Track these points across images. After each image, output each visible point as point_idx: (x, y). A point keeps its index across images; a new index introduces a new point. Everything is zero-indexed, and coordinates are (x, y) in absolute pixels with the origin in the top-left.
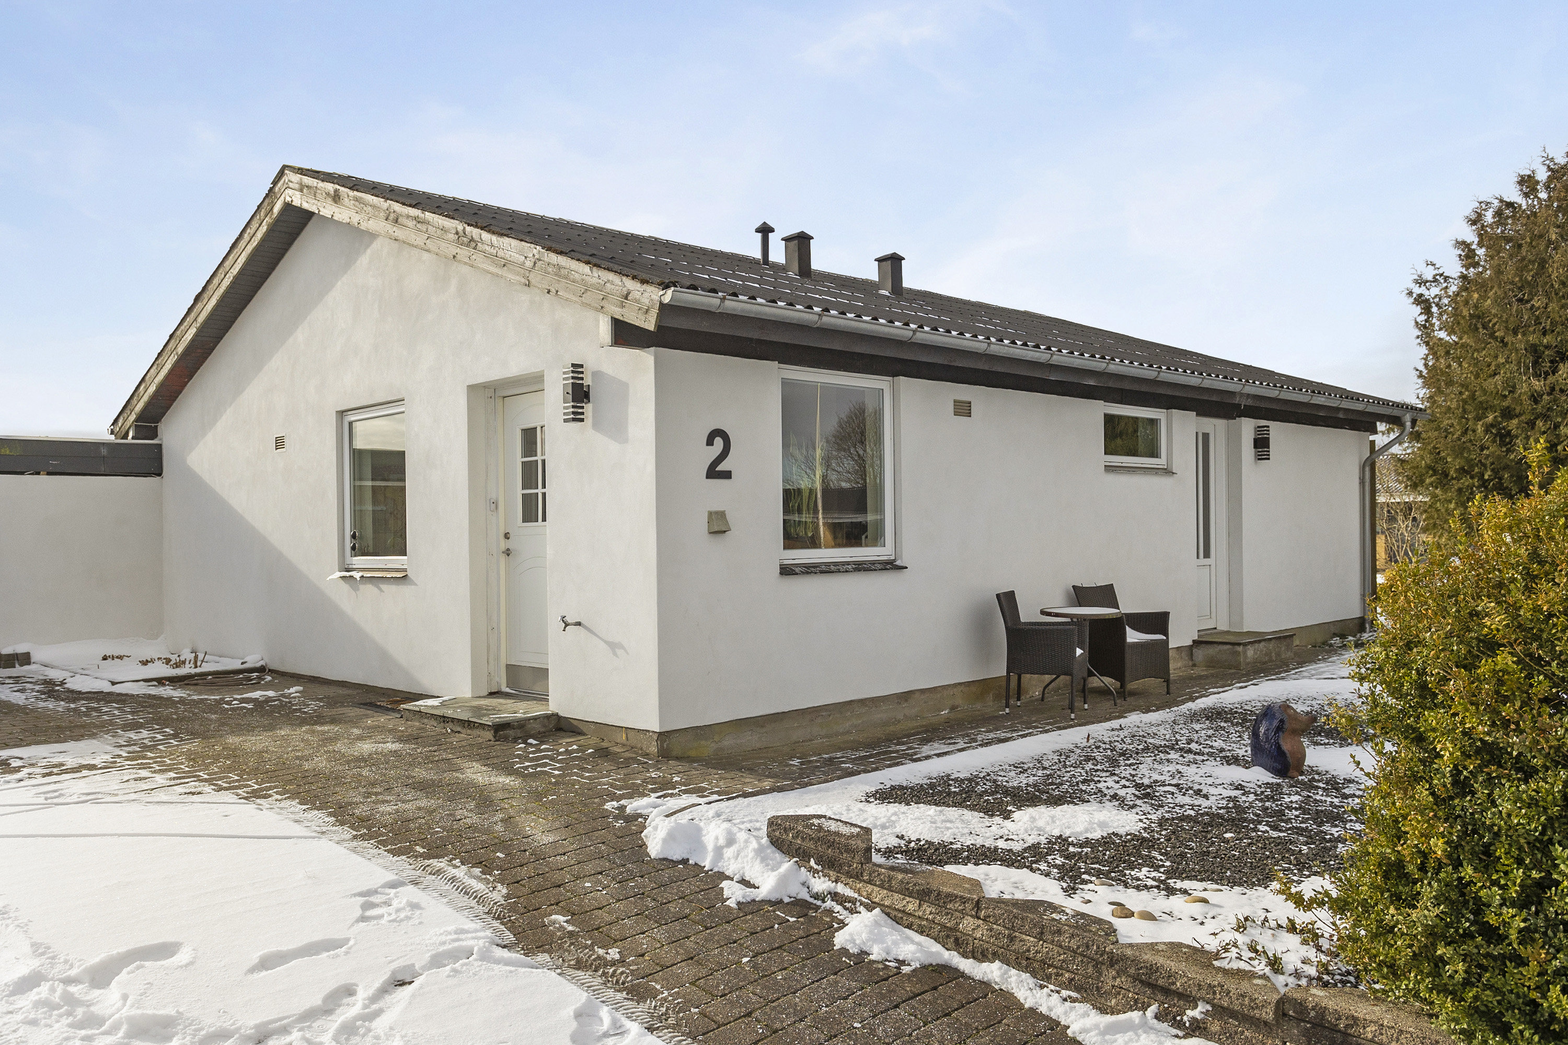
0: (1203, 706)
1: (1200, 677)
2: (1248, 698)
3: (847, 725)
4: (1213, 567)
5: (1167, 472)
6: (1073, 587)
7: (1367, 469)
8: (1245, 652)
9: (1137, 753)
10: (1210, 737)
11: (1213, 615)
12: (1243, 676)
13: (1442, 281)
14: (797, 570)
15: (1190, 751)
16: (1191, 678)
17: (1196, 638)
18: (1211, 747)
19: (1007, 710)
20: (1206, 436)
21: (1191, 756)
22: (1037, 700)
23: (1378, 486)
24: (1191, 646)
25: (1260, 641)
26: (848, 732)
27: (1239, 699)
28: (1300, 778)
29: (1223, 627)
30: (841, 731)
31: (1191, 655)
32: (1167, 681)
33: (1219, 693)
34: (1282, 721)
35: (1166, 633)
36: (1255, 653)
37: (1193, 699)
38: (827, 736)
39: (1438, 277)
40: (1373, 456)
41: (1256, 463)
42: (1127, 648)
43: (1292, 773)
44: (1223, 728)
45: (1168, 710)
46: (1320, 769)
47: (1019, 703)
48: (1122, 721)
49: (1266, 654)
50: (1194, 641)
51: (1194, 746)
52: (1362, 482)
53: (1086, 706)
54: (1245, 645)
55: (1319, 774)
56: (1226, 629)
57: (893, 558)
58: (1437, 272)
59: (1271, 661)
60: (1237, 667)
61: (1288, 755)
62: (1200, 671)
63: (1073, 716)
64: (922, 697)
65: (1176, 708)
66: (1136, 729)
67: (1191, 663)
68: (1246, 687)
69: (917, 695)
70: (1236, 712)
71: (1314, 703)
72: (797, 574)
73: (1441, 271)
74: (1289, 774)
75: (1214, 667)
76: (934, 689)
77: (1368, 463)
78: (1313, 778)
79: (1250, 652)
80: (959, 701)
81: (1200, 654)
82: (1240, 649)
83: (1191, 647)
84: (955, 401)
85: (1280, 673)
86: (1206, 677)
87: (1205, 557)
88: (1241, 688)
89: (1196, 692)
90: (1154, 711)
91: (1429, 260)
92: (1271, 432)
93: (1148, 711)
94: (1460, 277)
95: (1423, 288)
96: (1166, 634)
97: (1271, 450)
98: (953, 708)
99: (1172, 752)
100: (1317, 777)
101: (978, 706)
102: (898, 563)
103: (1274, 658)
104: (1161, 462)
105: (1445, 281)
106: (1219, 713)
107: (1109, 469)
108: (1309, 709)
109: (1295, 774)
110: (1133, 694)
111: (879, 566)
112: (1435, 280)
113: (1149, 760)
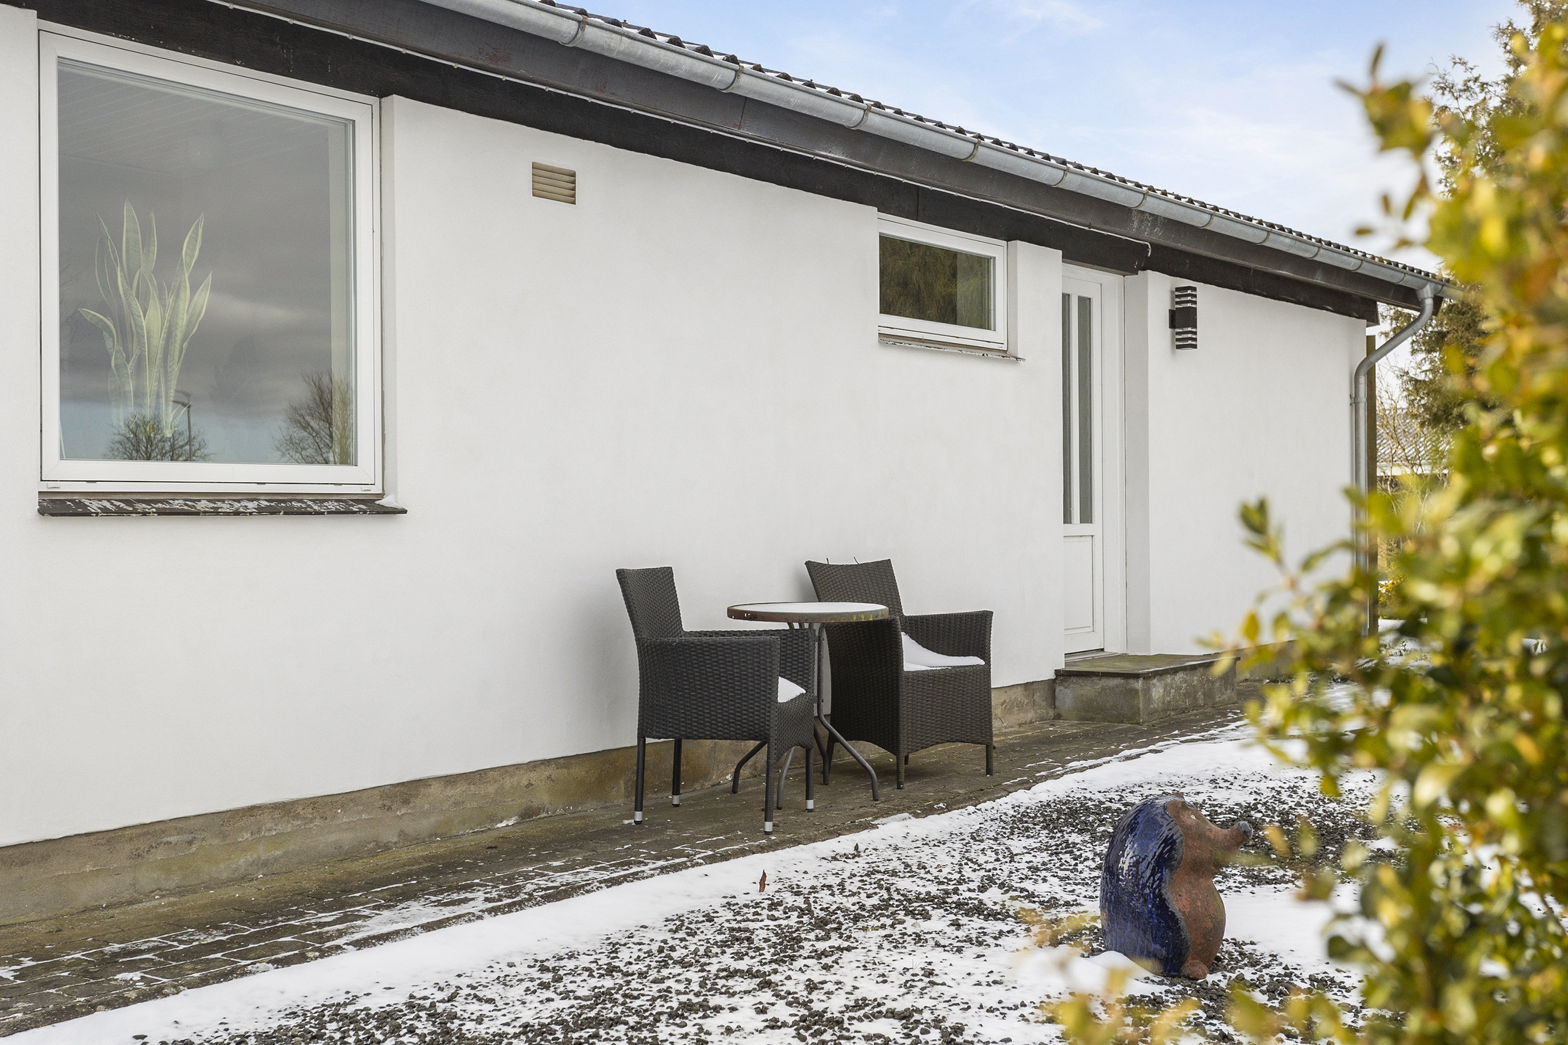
0: (1045, 798)
1: (1063, 738)
2: (1137, 779)
3: (242, 861)
4: (1098, 539)
5: (1006, 355)
6: (808, 564)
7: (1363, 380)
8: (1147, 691)
9: (856, 919)
10: (1035, 870)
11: (1099, 626)
12: (1141, 734)
13: (1478, 90)
14: (94, 506)
15: (979, 910)
16: (1045, 741)
17: (1062, 666)
18: (1030, 896)
19: (639, 816)
20: (1085, 304)
21: (977, 922)
22: (725, 791)
23: (1380, 430)
24: (1054, 681)
25: (1175, 671)
26: (245, 878)
27: (1121, 782)
28: (1211, 978)
29: (1115, 647)
30: (225, 876)
31: (1052, 698)
32: (989, 748)
33: (1083, 769)
34: (1169, 842)
35: (984, 653)
36: (1167, 692)
37: (1026, 785)
38: (182, 891)
39: (1471, 84)
40: (1372, 359)
41: (1173, 353)
42: (903, 683)
43: (1192, 966)
44: (1069, 847)
45: (971, 809)
46: (1259, 949)
47: (676, 800)
48: (863, 838)
49: (1187, 695)
50: (1057, 672)
51: (992, 897)
52: (1355, 402)
53: (810, 804)
54: (1147, 677)
55: (1254, 963)
56: (1119, 651)
57: (377, 490)
58: (1468, 75)
59: (1195, 706)
60: (1132, 717)
61: (1182, 924)
62: (1066, 727)
63: (769, 826)
64: (450, 792)
65: (989, 804)
66: (890, 853)
67: (1051, 713)
68: (1138, 756)
69: (435, 789)
70: (1108, 810)
71: (1263, 786)
72: (89, 514)
73: (1475, 74)
74: (1187, 969)
75: (1092, 719)
76: (481, 774)
77: (1364, 370)
78: (1240, 978)
79: (1158, 691)
80: (543, 798)
81: (1067, 695)
82: (1139, 684)
83: (1051, 684)
84: (535, 167)
85: (1211, 727)
86: (1075, 737)
87: (1083, 521)
88: (1128, 758)
89: (1045, 768)
90: (941, 811)
91: (1458, 55)
92: (1198, 300)
93: (928, 811)
94: (1505, 82)
95: (1448, 95)
96: (985, 655)
97: (1199, 329)
98: (527, 814)
99: (936, 913)
100: (1249, 974)
101: (591, 807)
102: (385, 502)
103: (1201, 702)
104: (995, 337)
105: (1483, 90)
106: (1073, 813)
107: (888, 339)
108: (1251, 799)
109: (1200, 967)
110: (917, 774)
111: (332, 506)
112: (1467, 89)
113: (875, 937)
